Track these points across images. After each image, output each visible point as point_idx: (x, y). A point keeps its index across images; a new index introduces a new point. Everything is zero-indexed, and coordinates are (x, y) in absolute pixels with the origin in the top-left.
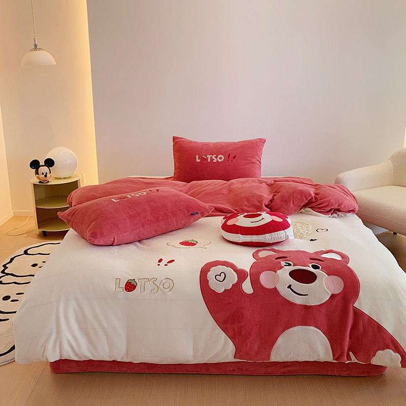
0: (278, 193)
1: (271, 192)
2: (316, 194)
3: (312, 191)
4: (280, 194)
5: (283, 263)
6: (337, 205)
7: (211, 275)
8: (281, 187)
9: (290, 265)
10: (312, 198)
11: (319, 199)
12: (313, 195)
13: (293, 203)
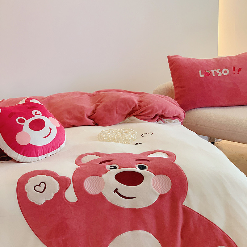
0: (101, 103)
1: (93, 103)
2: (140, 102)
3: (136, 99)
4: (103, 104)
5: (108, 167)
6: (161, 111)
7: (29, 187)
8: (104, 96)
9: (115, 168)
10: (136, 106)
11: (142, 106)
12: (137, 102)
13: (117, 112)
